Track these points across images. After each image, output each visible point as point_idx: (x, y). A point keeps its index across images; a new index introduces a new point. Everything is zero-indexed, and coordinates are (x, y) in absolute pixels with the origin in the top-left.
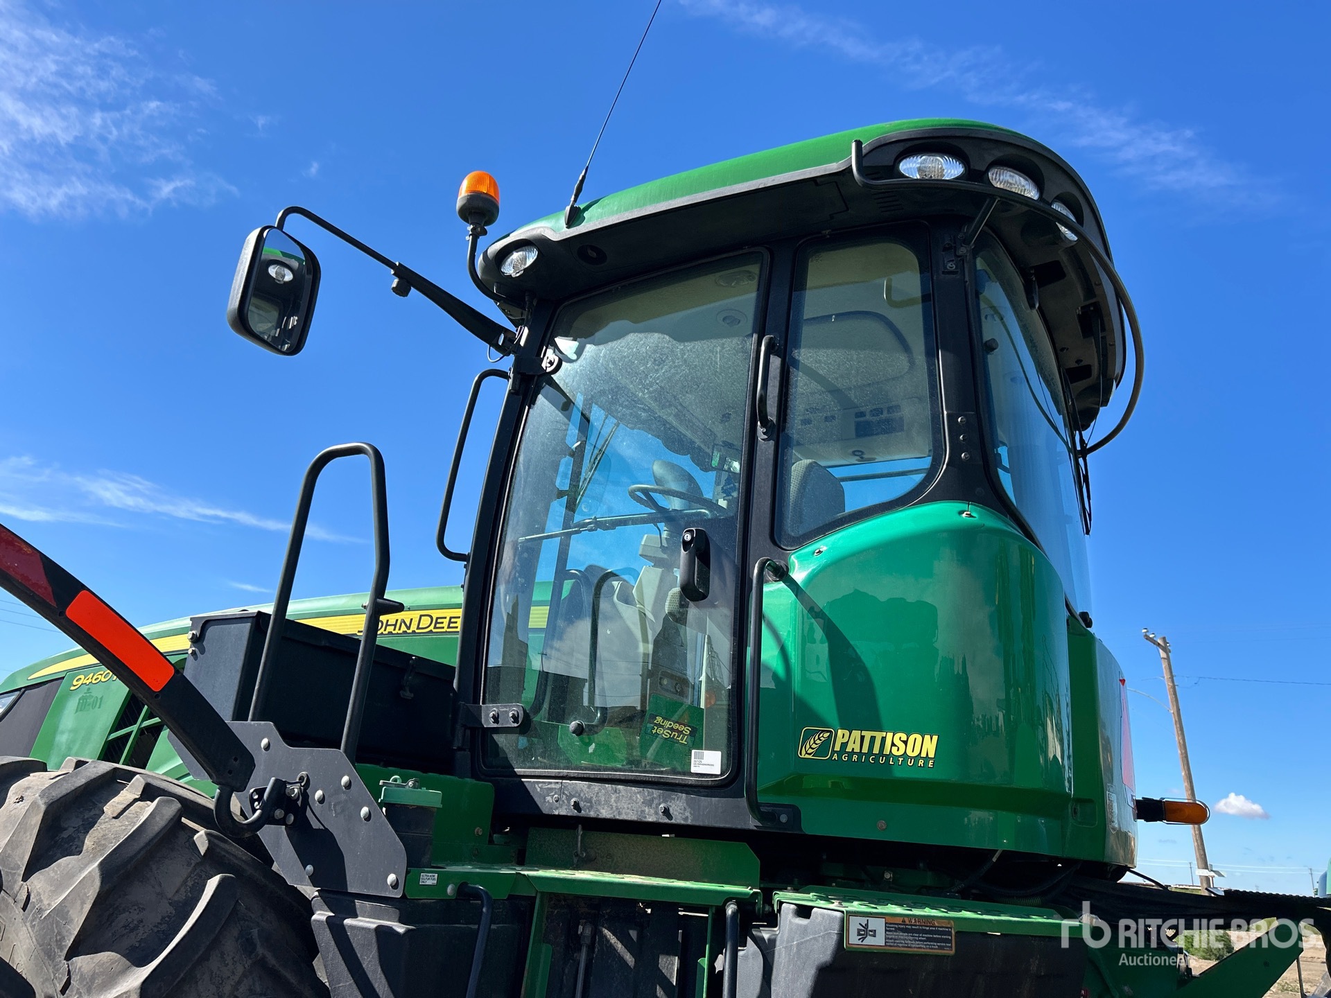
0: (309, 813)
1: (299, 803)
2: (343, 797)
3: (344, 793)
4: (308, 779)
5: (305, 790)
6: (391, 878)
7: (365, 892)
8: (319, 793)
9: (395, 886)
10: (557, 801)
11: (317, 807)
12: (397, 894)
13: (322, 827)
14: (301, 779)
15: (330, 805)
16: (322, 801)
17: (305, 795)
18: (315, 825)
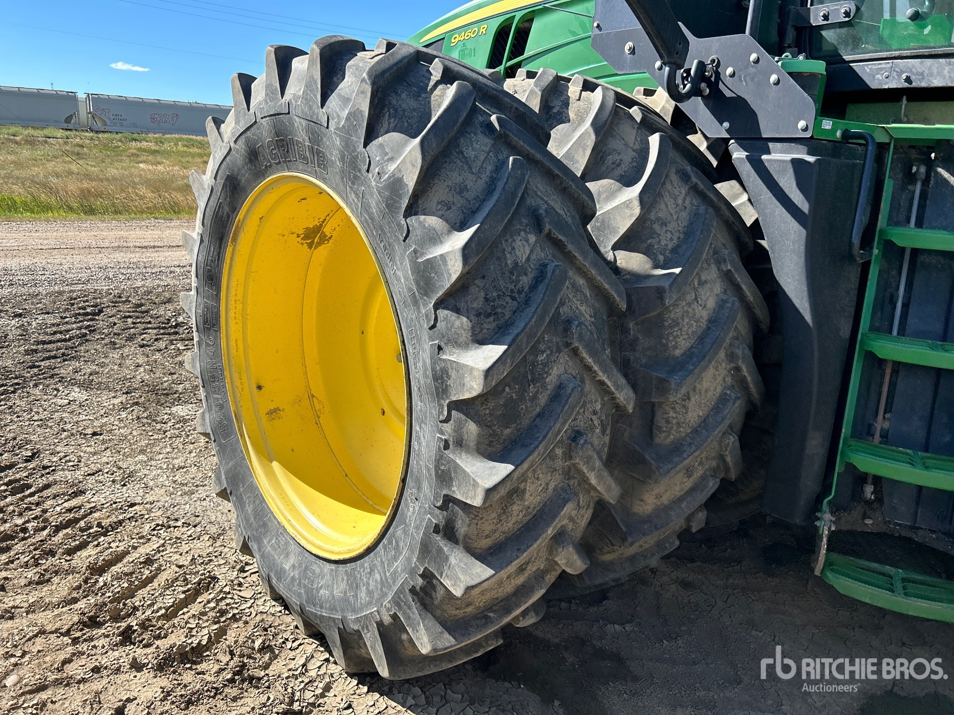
0: (721, 86)
1: (713, 79)
2: (752, 70)
3: (752, 67)
4: (719, 61)
5: (717, 69)
6: (802, 124)
7: (777, 136)
8: (730, 70)
9: (805, 129)
10: (887, 78)
11: (728, 81)
12: (808, 135)
13: (734, 95)
14: (713, 61)
15: (740, 77)
16: (733, 75)
17: (717, 74)
18: (728, 94)
